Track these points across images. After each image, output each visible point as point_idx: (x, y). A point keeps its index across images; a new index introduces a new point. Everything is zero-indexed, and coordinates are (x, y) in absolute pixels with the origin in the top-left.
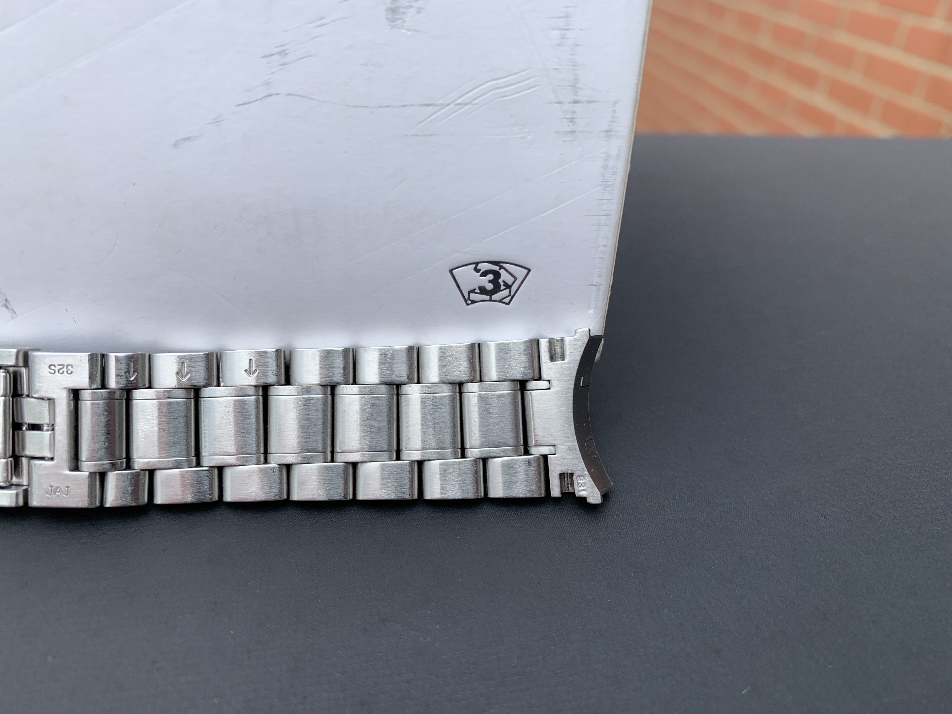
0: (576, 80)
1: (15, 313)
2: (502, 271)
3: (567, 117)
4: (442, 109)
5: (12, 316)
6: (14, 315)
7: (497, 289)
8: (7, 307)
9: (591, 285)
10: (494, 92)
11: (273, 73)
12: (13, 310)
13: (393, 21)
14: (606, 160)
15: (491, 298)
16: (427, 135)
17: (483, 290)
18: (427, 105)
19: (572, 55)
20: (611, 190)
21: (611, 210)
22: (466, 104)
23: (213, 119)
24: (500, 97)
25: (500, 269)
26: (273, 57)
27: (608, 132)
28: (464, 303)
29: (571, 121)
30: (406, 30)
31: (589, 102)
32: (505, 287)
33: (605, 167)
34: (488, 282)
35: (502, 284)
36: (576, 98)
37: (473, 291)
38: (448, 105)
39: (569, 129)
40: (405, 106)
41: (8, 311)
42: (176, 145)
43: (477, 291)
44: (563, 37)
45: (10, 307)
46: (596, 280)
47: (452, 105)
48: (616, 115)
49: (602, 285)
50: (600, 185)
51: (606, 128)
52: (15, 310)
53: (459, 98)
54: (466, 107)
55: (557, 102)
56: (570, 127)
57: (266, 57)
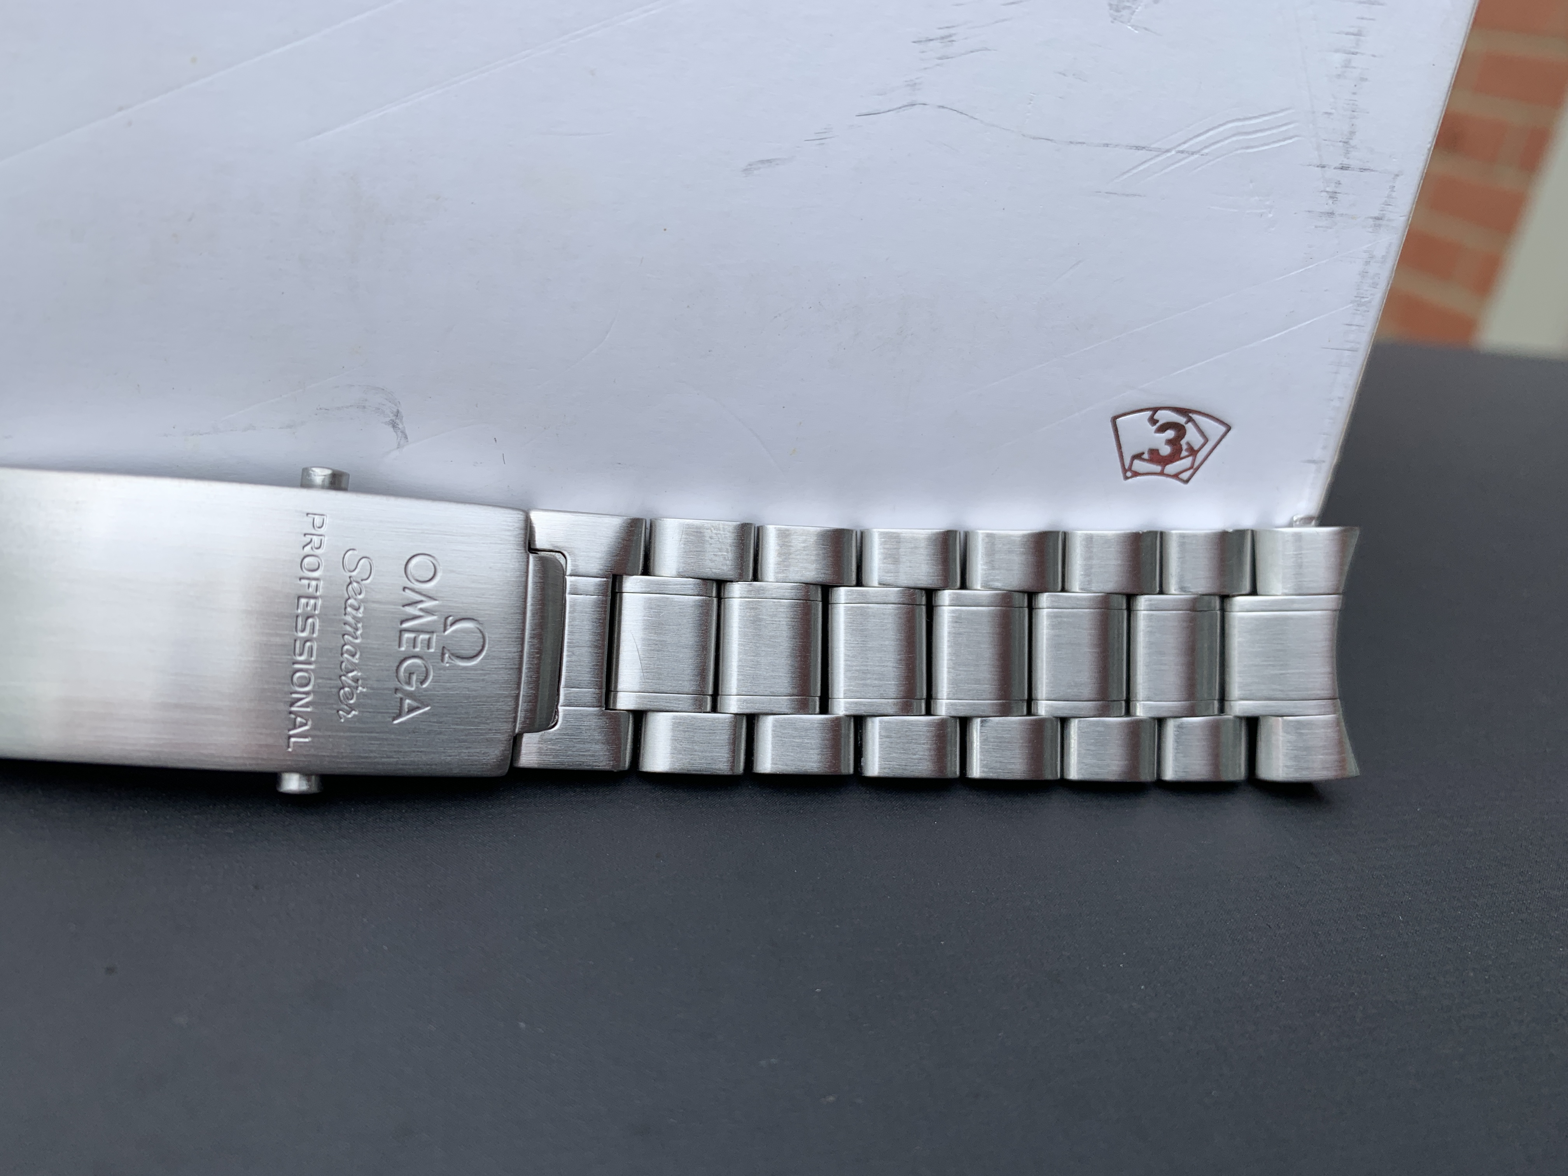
0: (1352, 133)
1: (406, 437)
3: (1328, 189)
4: (1158, 156)
5: (399, 444)
6: (402, 442)
8: (394, 425)
9: (1309, 460)
10: (1234, 139)
11: (925, 69)
12: (403, 432)
13: (1118, 11)
14: (1367, 263)
16: (1127, 195)
18: (1138, 148)
19: (1354, 94)
20: (1365, 311)
21: (1359, 343)
22: (1193, 153)
23: (816, 133)
24: (1242, 148)
26: (930, 44)
27: (1378, 220)
29: (1331, 197)
30: (1132, 26)
31: (1363, 170)
33: (1364, 274)
36: (1346, 162)
38: (1168, 151)
39: (1326, 208)
40: (1107, 145)
41: (391, 432)
42: (748, 169)
44: (1347, 65)
45: (400, 426)
47: (1173, 152)
48: (1394, 194)
49: (1324, 462)
50: (1352, 302)
51: (1376, 214)
52: (407, 432)
53: (1184, 143)
54: (1192, 158)
55: (1318, 164)
56: (1330, 205)
57: (919, 42)
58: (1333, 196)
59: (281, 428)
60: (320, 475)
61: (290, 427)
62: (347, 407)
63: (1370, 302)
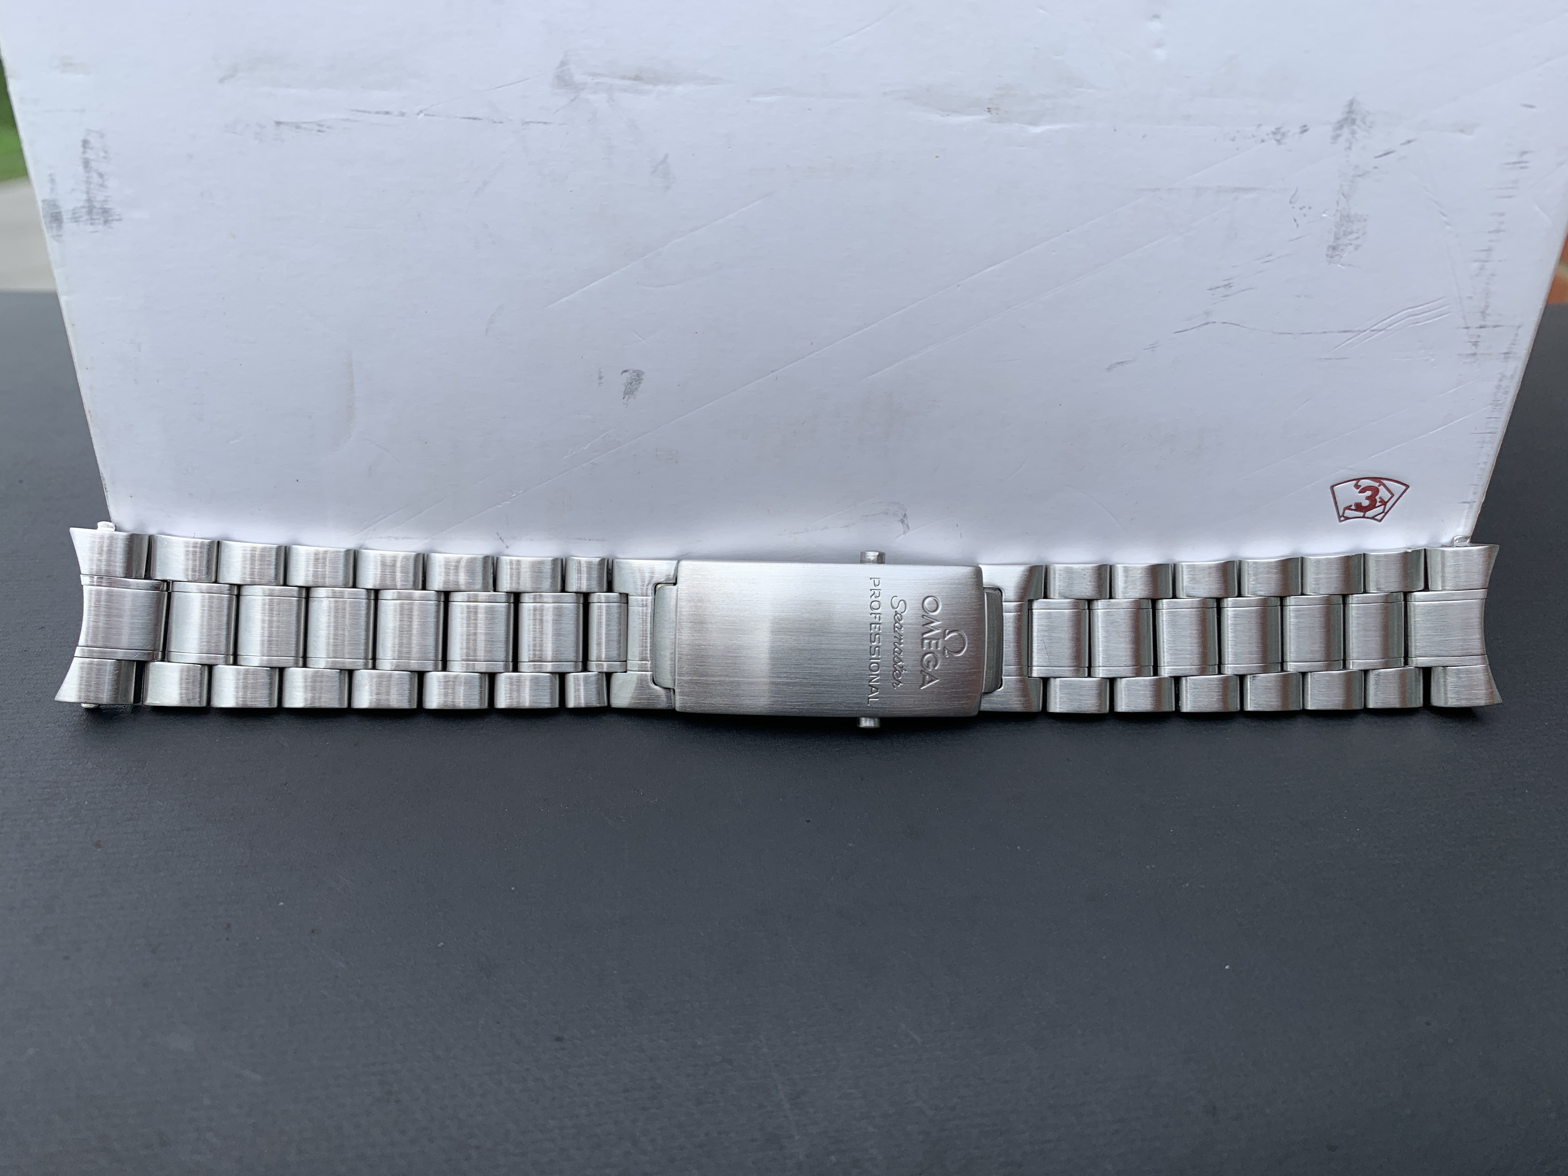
0: (1487, 307)
1: (908, 528)
2: (1381, 488)
3: (1472, 340)
4: (1358, 335)
5: (904, 531)
6: (906, 530)
7: (1372, 506)
8: (902, 522)
9: (1464, 502)
10: (1408, 319)
11: (1215, 303)
12: (907, 525)
13: (1332, 257)
14: (1501, 380)
16: (1339, 359)
17: (1359, 507)
18: (1345, 332)
19: (1487, 284)
20: (1500, 409)
21: (1497, 428)
22: (1381, 331)
23: (1150, 345)
24: (1413, 323)
25: (1379, 486)
26: (1218, 290)
27: (1507, 354)
28: (1338, 519)
29: (1474, 345)
30: (1341, 265)
31: (1495, 327)
32: (1380, 504)
33: (1498, 387)
34: (1365, 499)
35: (1378, 500)
36: (1483, 323)
37: (1349, 508)
38: (1365, 331)
39: (1471, 352)
40: (1325, 332)
41: (902, 526)
42: (1109, 369)
43: (1353, 507)
44: (1482, 268)
45: (906, 522)
47: (1368, 331)
48: (1517, 338)
49: (1475, 502)
50: (1491, 404)
51: (1506, 351)
52: (909, 525)
53: (1375, 325)
54: (1381, 333)
55: (1464, 326)
56: (1473, 350)
57: (1211, 289)
58: (1475, 344)
59: (841, 527)
60: (872, 555)
61: (847, 526)
62: (878, 514)
63: (1504, 403)
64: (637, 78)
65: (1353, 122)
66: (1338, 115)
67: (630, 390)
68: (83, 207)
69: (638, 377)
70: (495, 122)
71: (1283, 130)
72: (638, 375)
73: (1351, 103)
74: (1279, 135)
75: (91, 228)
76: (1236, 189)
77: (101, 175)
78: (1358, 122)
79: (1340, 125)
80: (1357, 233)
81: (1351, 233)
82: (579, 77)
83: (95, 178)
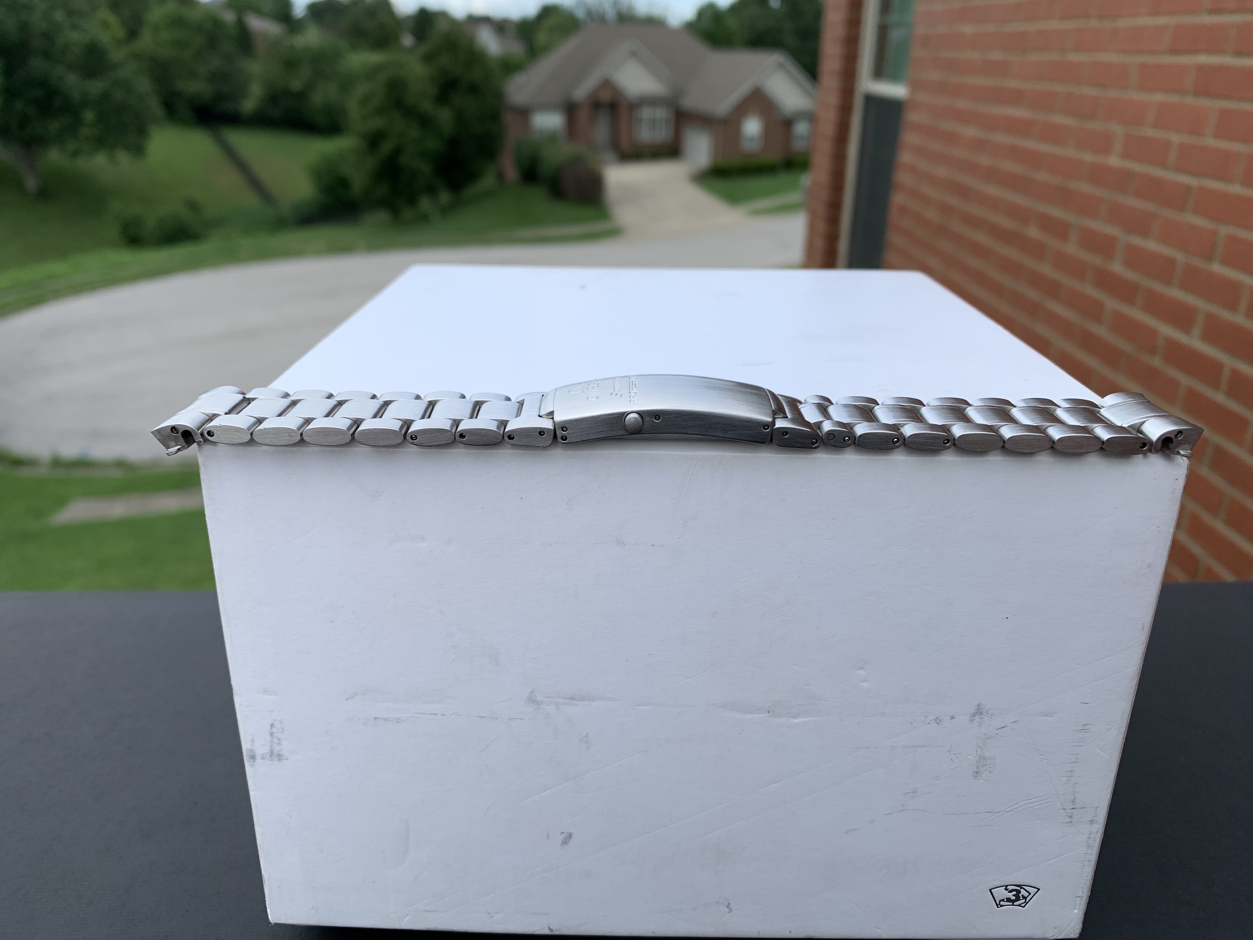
0: (1075, 799)
2: (1022, 890)
3: (1068, 815)
4: (996, 814)
5: (728, 912)
7: (1018, 899)
8: (728, 907)
9: (1077, 897)
10: (1027, 805)
11: (907, 801)
12: (730, 910)
13: (976, 777)
14: (1090, 834)
15: (1013, 904)
16: (986, 826)
17: (1009, 900)
19: (1073, 788)
20: (1092, 848)
21: (1091, 858)
22: (1011, 811)
23: (870, 821)
24: (1031, 807)
25: (1021, 889)
26: (909, 794)
27: (1092, 822)
28: (996, 906)
30: (982, 780)
31: (1082, 808)
32: (1022, 898)
33: (1089, 838)
35: (1021, 896)
36: (1074, 807)
37: (1003, 900)
38: (1000, 812)
39: (1069, 821)
40: (976, 813)
42: (847, 832)
43: (1005, 900)
44: (1069, 780)
45: (730, 907)
46: (1080, 894)
47: (1003, 812)
48: (1097, 813)
49: (1083, 897)
50: (1086, 846)
51: (1091, 820)
53: (1007, 809)
54: (1011, 813)
55: (1062, 808)
56: (1070, 820)
57: (904, 794)
58: (1071, 817)
61: (694, 909)
62: (713, 903)
63: (1094, 845)
64: (572, 698)
65: (981, 713)
66: (972, 710)
67: (565, 842)
68: (268, 753)
69: (570, 836)
70: (494, 719)
71: (940, 719)
72: (570, 835)
73: (979, 705)
74: (938, 721)
75: (270, 762)
76: (914, 747)
77: (279, 739)
78: (984, 713)
79: (974, 715)
80: (990, 765)
81: (986, 765)
82: (540, 698)
83: (276, 741)
